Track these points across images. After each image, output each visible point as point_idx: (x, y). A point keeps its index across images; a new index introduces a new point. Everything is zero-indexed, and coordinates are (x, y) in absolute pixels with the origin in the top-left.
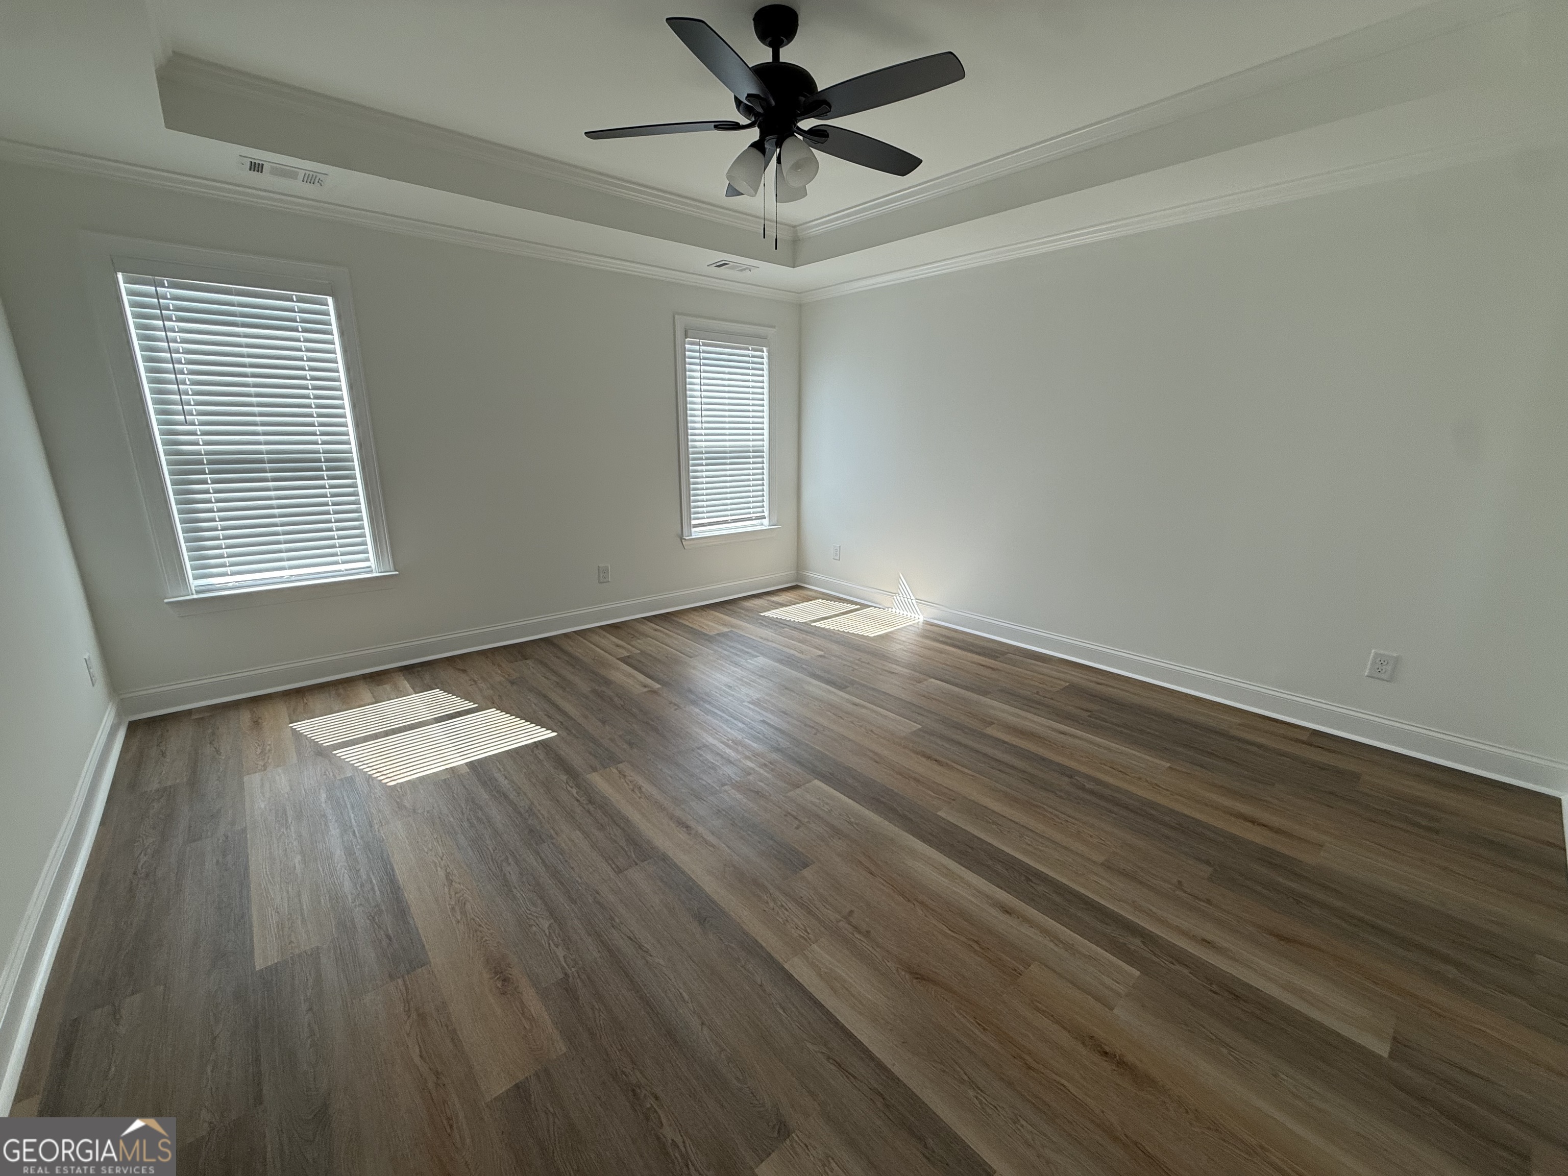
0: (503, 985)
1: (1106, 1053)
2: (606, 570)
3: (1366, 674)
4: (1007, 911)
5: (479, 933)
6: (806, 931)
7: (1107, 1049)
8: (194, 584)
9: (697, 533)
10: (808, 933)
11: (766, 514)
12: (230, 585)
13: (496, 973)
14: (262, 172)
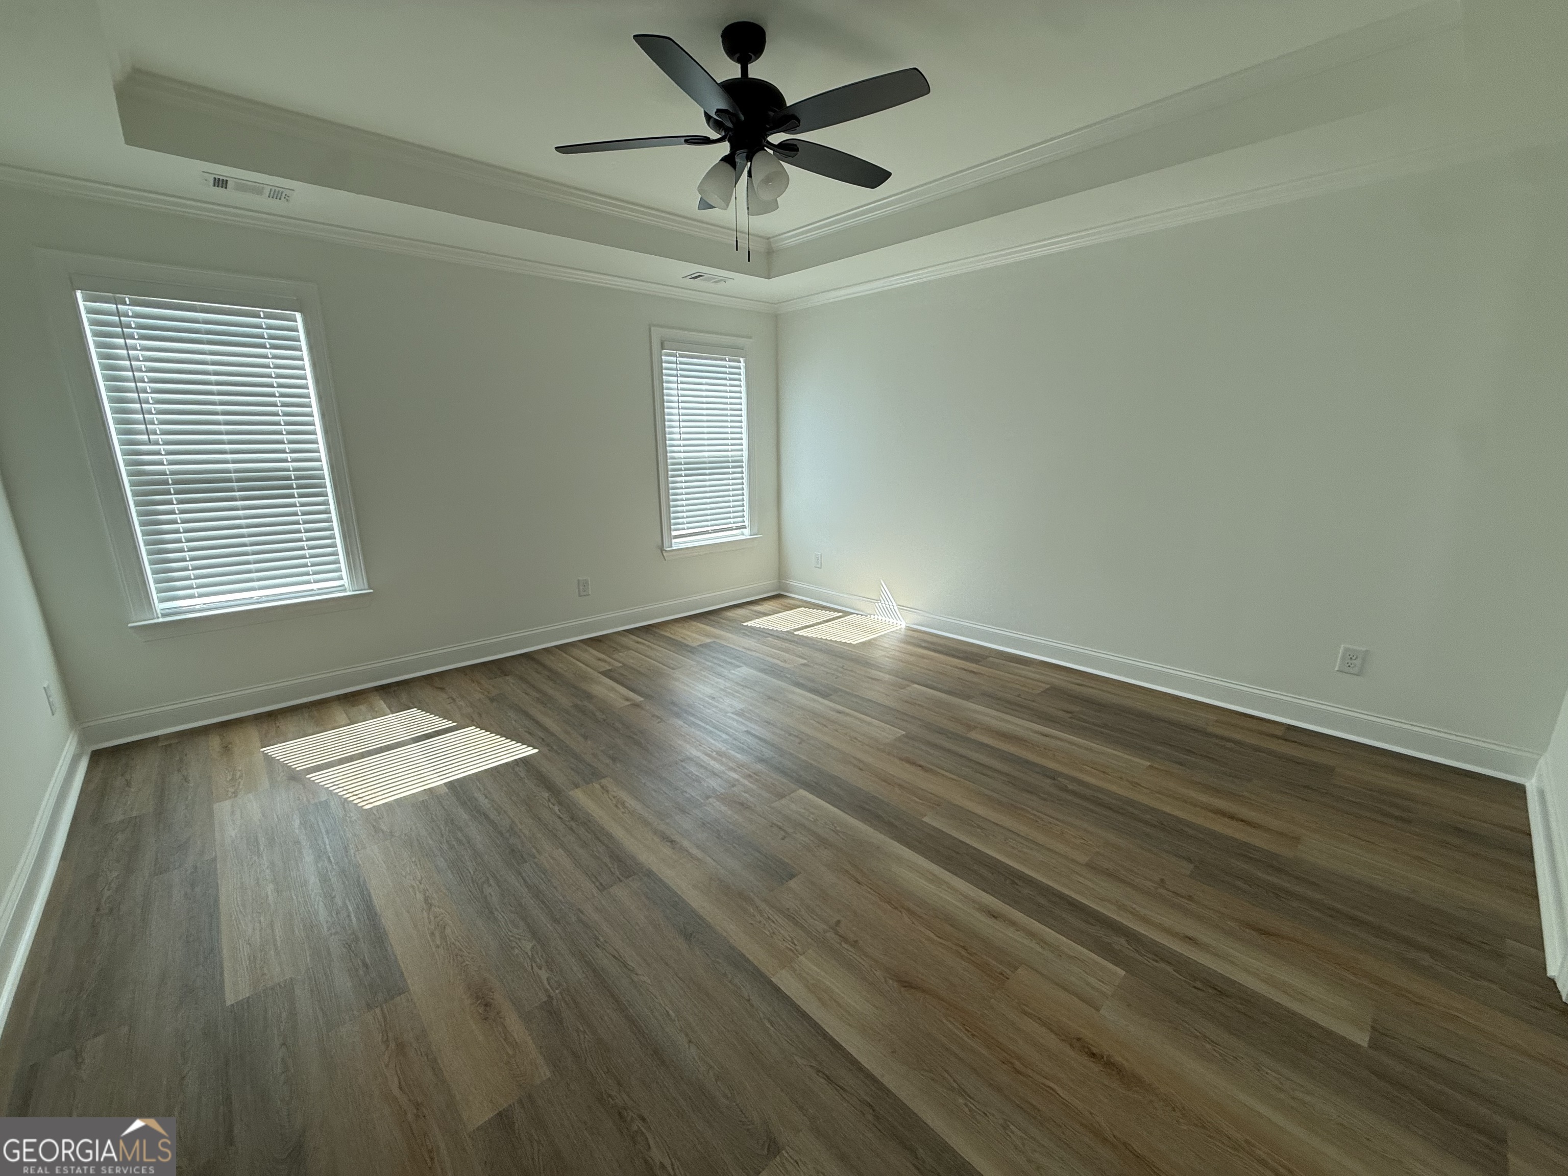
0: (485, 1010)
1: (1093, 1055)
2: (586, 584)
3: (1336, 669)
4: (994, 915)
5: (459, 958)
6: (793, 943)
7: (1094, 1050)
8: (159, 607)
9: (677, 544)
10: (795, 945)
11: (747, 523)
12: (197, 607)
13: (477, 998)
14: (226, 188)
